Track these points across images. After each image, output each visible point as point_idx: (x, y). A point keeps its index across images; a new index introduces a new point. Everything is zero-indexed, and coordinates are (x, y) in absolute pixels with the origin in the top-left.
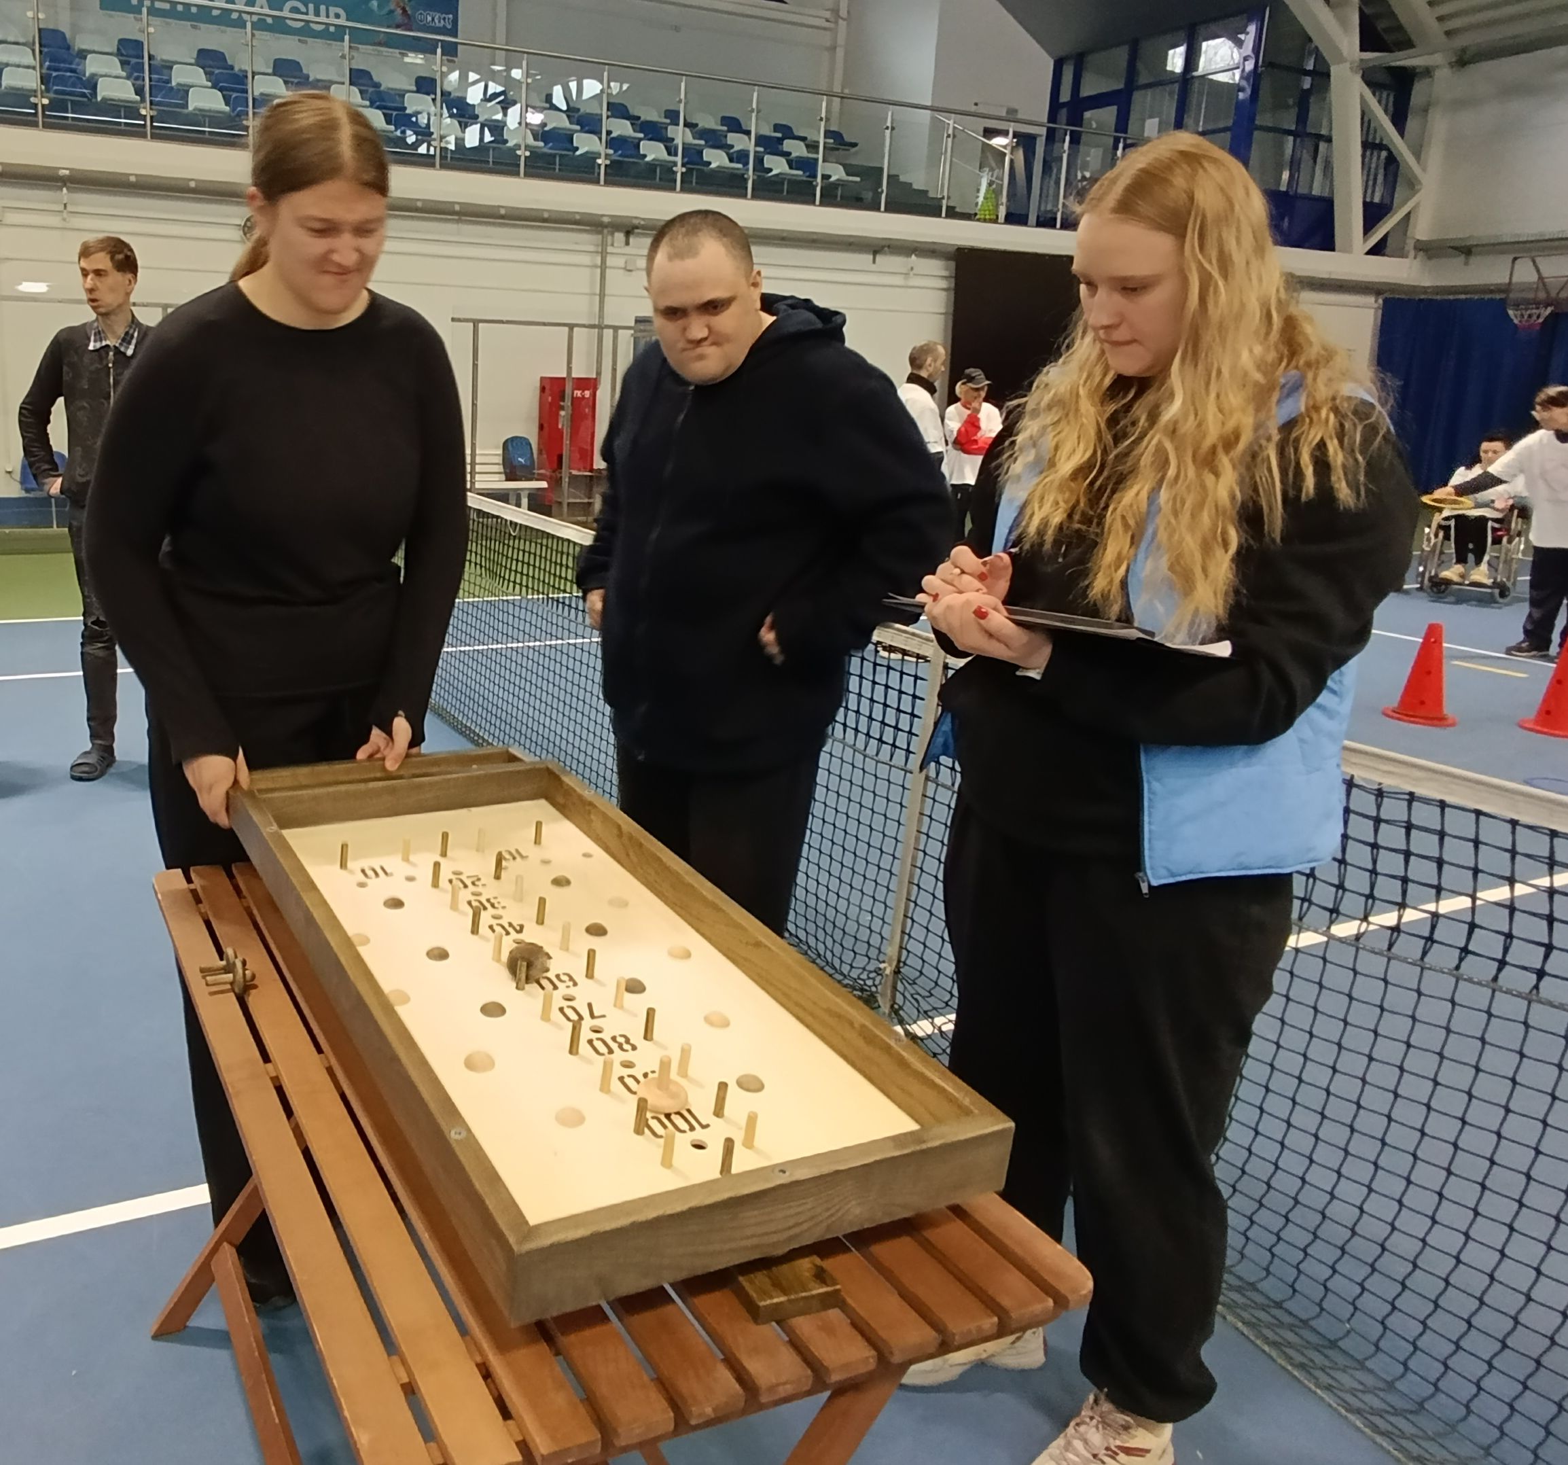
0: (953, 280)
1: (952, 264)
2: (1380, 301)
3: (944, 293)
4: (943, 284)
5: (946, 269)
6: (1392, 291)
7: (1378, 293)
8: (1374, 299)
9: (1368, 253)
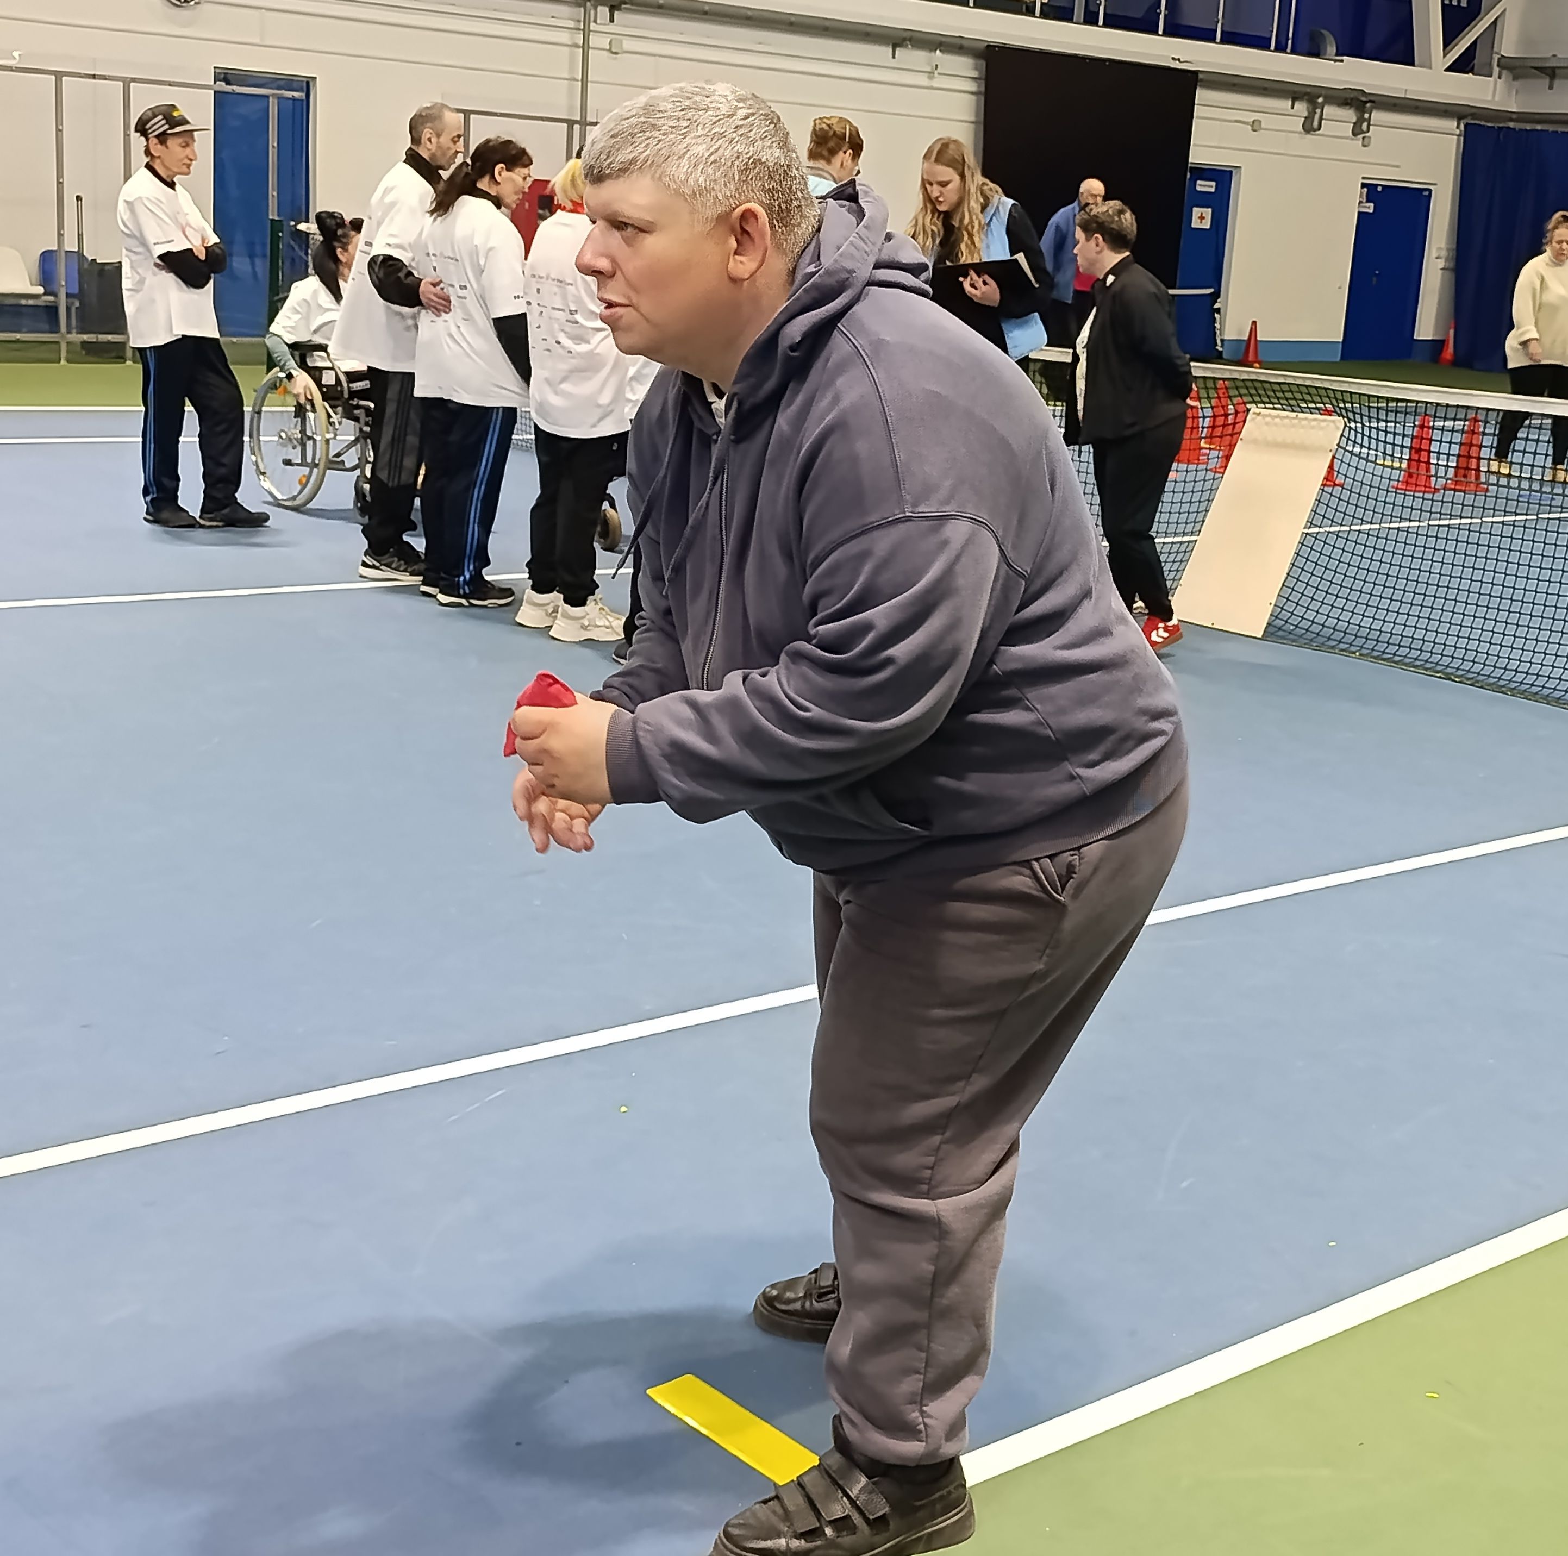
0: (983, 83)
1: (983, 63)
2: (1463, 127)
3: (973, 98)
4: (972, 86)
5: (976, 69)
6: (1473, 116)
7: (1460, 118)
8: (1455, 124)
9: (1449, 69)
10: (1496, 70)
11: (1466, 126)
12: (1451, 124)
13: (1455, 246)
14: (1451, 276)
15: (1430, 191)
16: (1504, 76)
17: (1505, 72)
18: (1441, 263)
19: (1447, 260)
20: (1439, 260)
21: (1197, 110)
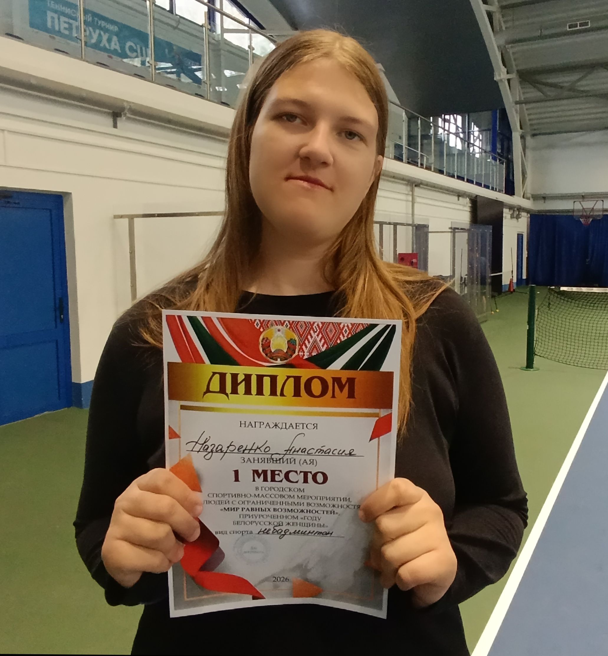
2: (529, 215)
9: (523, 198)
15: (523, 234)
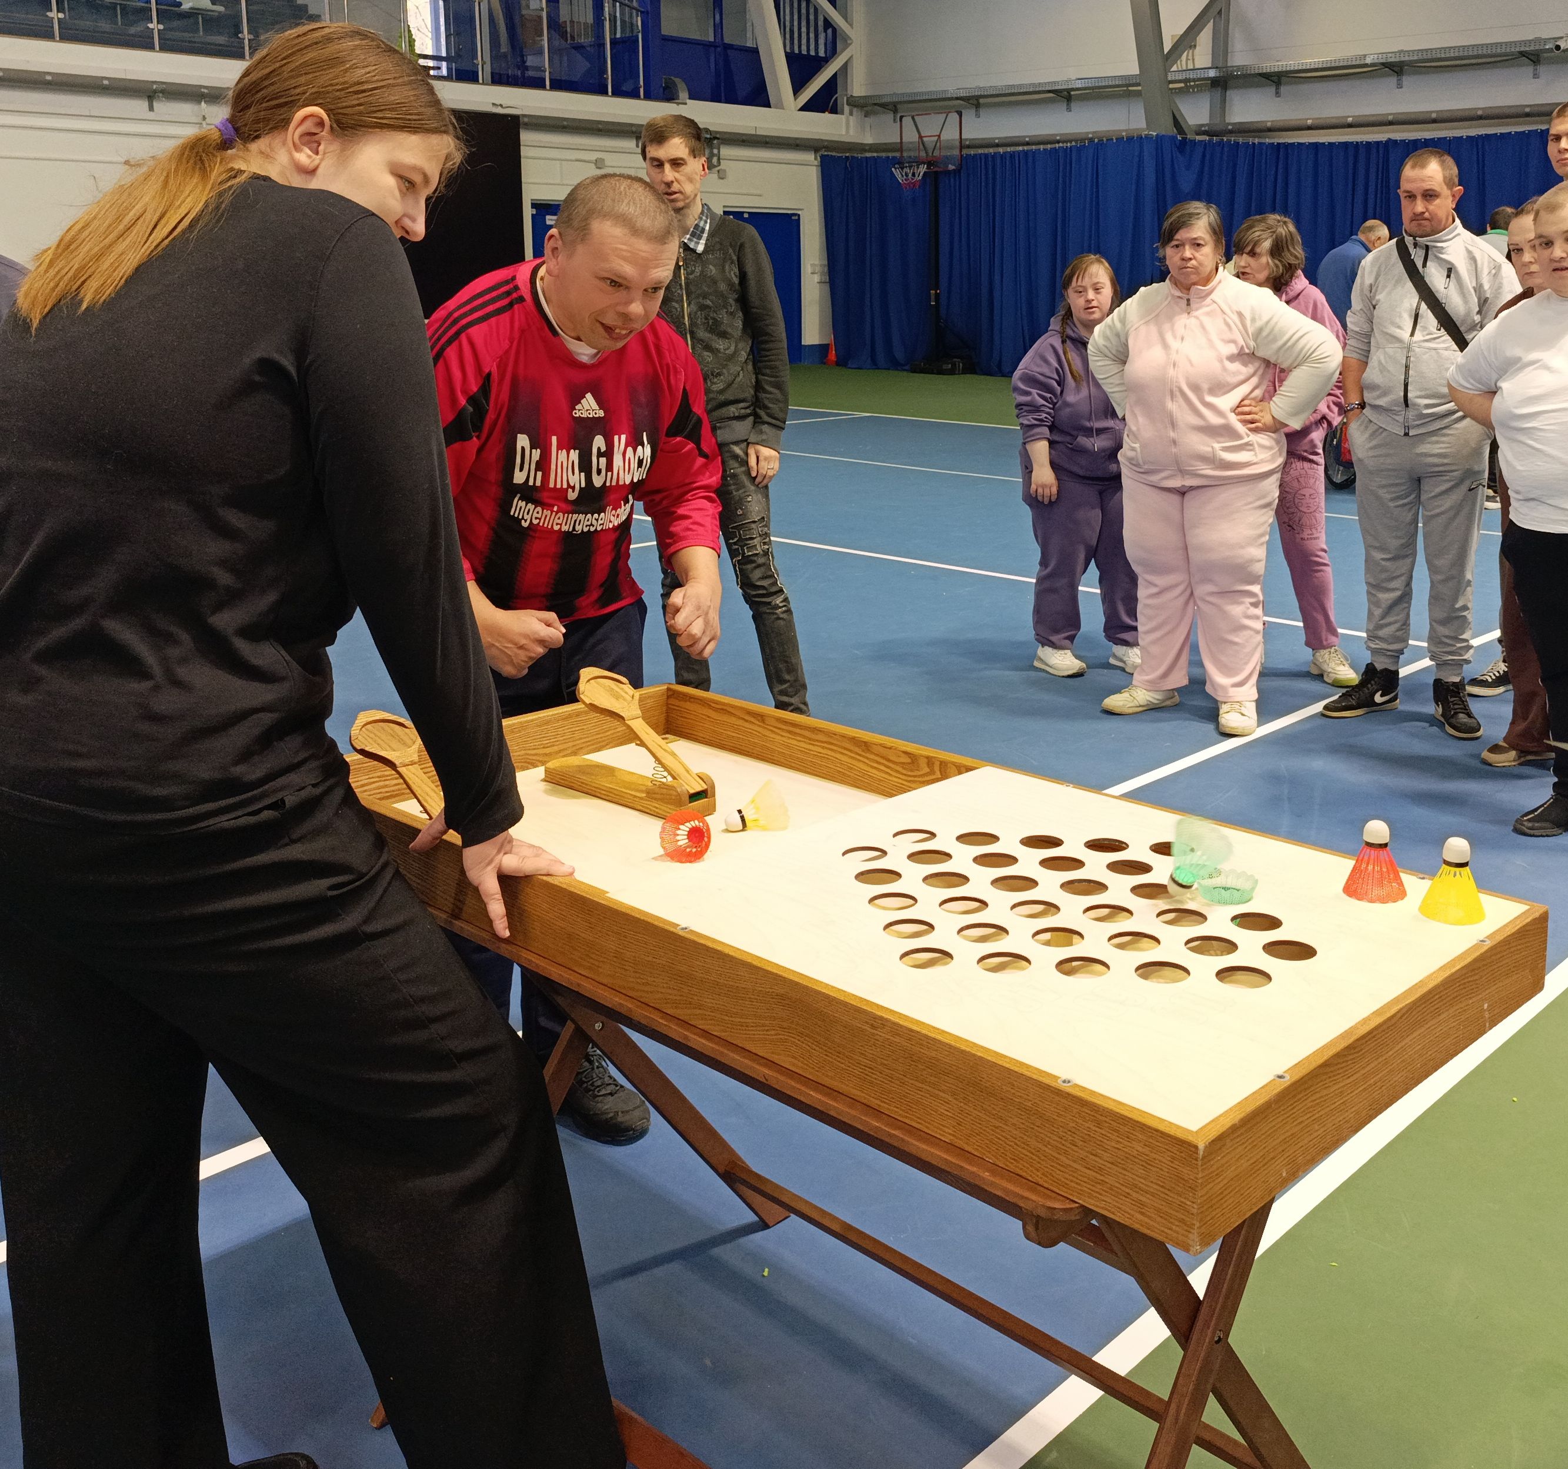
2: (819, 158)
6: (827, 148)
7: (816, 150)
8: (813, 156)
9: (802, 109)
10: (847, 109)
11: (822, 157)
12: (810, 157)
13: (826, 262)
14: (827, 287)
15: (799, 215)
16: (855, 113)
17: (855, 110)
18: (816, 278)
19: (822, 274)
20: (816, 275)
21: (524, 151)
